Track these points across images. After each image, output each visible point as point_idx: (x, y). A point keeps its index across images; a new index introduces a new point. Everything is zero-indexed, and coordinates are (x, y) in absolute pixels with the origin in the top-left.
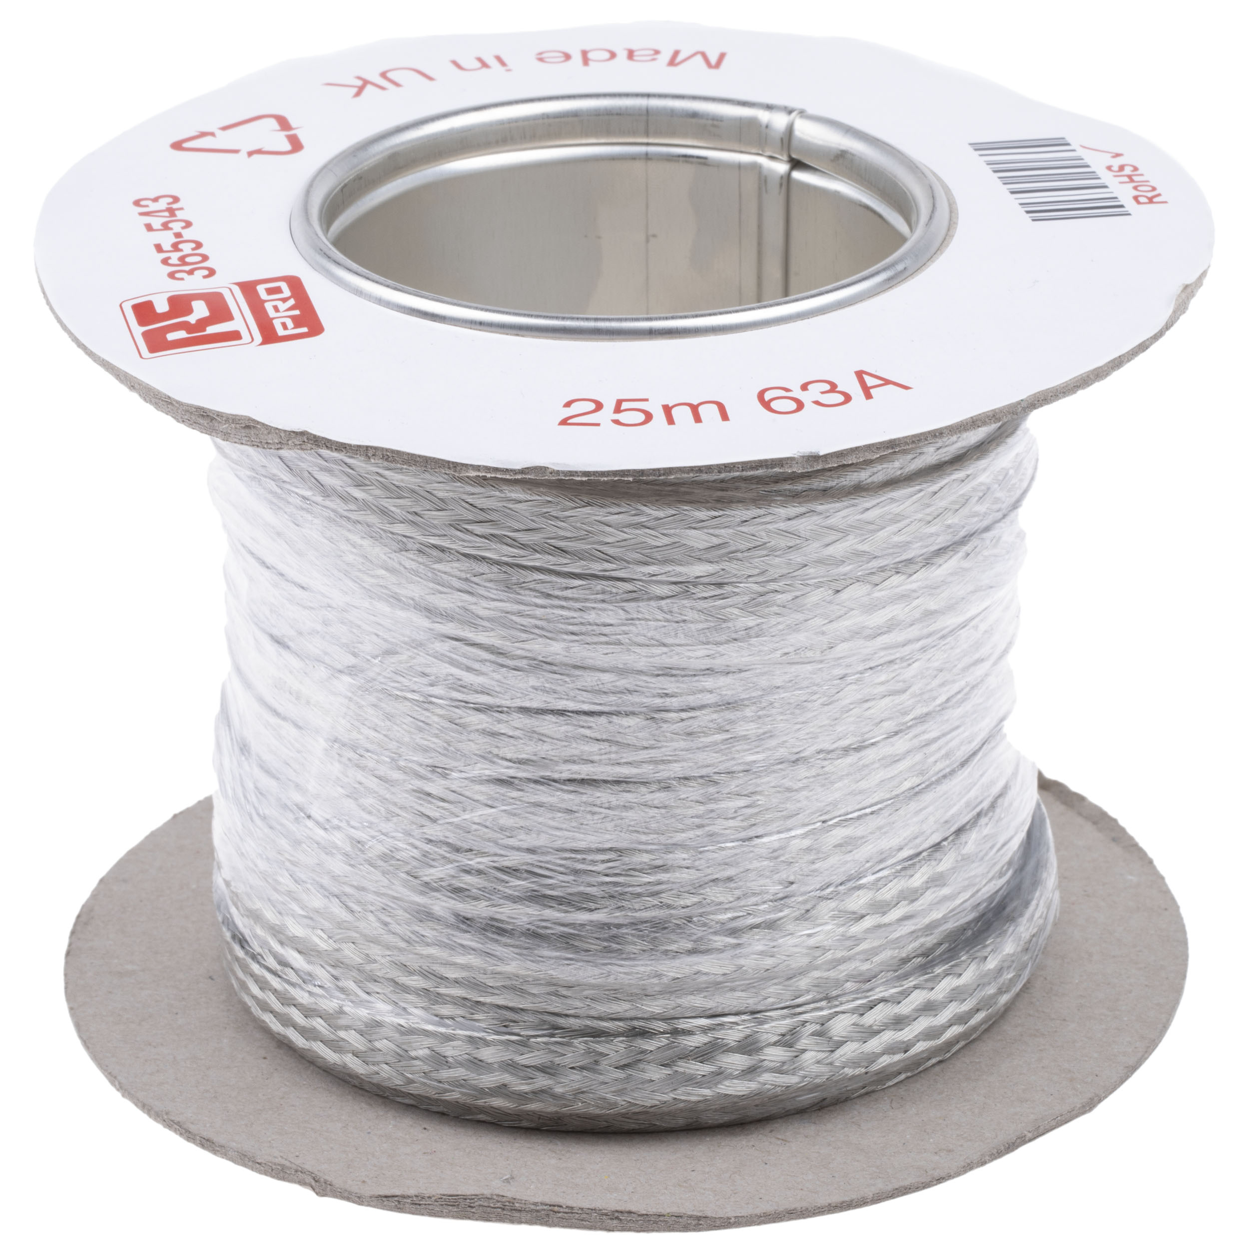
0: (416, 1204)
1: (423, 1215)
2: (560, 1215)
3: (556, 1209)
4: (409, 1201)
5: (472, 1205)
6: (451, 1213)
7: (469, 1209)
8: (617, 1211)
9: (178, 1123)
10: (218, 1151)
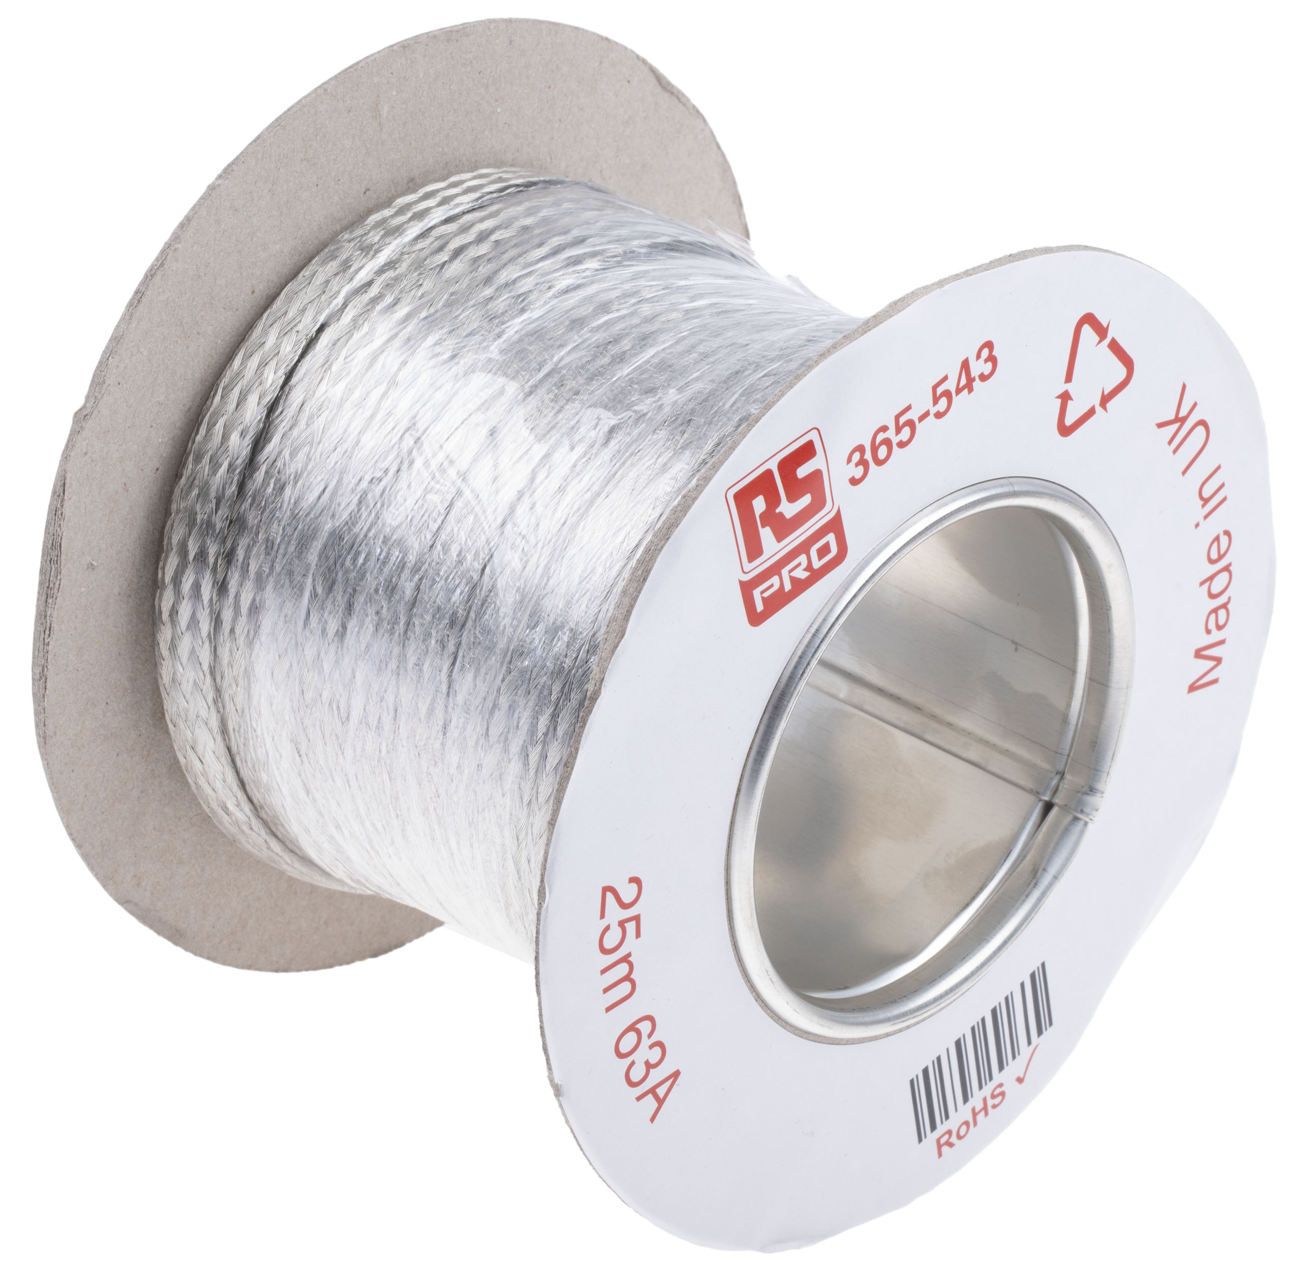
0: (56, 511)
1: (48, 515)
2: (42, 634)
3: (47, 632)
4: (59, 506)
5: (52, 562)
6: (47, 542)
7: (49, 558)
8: (46, 679)
9: (162, 265)
10: (129, 310)
